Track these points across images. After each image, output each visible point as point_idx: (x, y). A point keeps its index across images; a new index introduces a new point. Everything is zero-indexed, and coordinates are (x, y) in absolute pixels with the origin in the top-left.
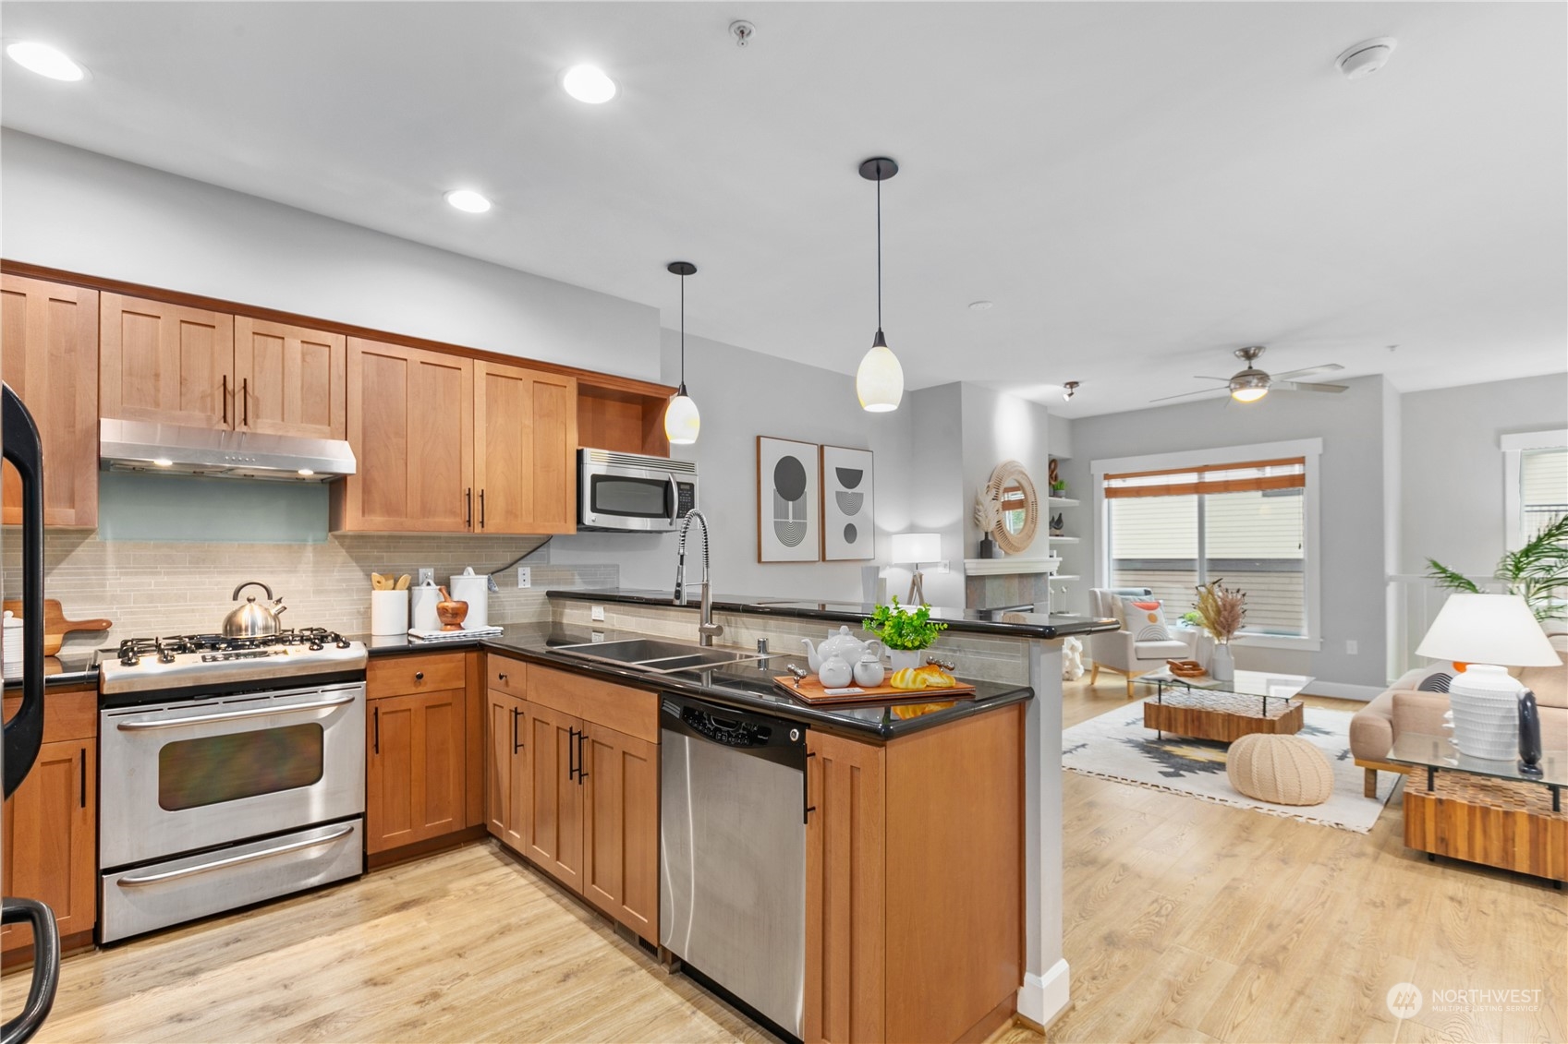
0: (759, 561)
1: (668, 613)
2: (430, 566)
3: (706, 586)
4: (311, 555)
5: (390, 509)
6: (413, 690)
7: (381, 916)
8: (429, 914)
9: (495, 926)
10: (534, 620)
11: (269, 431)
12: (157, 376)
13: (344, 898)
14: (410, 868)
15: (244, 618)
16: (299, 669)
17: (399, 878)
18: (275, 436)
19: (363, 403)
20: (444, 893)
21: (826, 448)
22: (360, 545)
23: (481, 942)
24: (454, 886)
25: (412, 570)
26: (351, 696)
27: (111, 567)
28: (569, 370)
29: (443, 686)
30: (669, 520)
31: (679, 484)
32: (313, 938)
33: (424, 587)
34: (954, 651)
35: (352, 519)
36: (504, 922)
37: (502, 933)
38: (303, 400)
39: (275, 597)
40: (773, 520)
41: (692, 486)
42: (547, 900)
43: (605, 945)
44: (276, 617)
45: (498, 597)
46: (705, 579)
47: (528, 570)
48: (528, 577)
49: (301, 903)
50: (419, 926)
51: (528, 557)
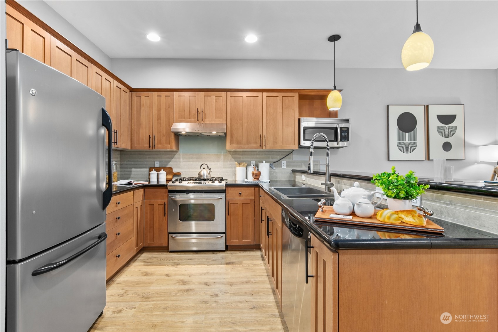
0: (388, 159)
1: (321, 177)
2: (254, 160)
3: (327, 166)
4: (223, 157)
5: (238, 143)
6: (239, 198)
7: (222, 265)
8: (233, 268)
9: (246, 280)
10: (287, 179)
11: (208, 122)
12: (185, 111)
13: (218, 256)
14: (238, 253)
15: (202, 173)
16: (208, 188)
17: (234, 255)
18: (209, 123)
19: (231, 112)
20: (240, 263)
21: (430, 107)
22: (234, 154)
23: (239, 283)
24: (244, 262)
25: (249, 162)
26: (221, 197)
27: (181, 160)
28: (295, 90)
29: (247, 198)
30: (337, 142)
31: (341, 128)
32: (204, 265)
33: (251, 167)
34: (448, 204)
35: (228, 145)
36: (249, 279)
37: (246, 283)
38: (216, 113)
39: (209, 168)
40: (396, 141)
41: (348, 128)
42: (266, 277)
43: (273, 302)
44: (209, 174)
45: (275, 171)
46: (328, 163)
47: (285, 162)
48: (285, 164)
49: (209, 254)
50: (228, 271)
51: (285, 158)
